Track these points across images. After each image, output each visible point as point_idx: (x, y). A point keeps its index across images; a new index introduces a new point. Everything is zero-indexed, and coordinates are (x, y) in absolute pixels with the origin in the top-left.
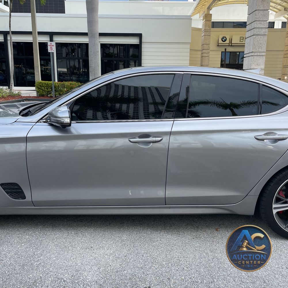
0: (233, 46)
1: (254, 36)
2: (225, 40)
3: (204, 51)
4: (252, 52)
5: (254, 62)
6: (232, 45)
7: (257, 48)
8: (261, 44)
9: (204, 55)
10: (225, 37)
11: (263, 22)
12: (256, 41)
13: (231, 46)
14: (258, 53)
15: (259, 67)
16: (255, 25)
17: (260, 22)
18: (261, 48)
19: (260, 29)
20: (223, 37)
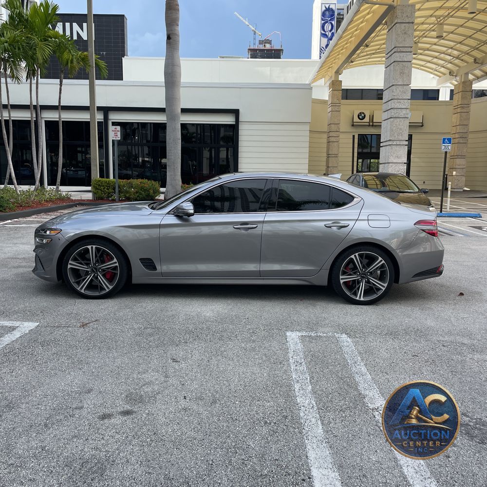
0: (376, 126)
1: (392, 119)
2: (362, 117)
3: (331, 134)
4: (390, 140)
5: (392, 154)
7: (396, 134)
8: (401, 129)
9: (332, 139)
10: (363, 113)
11: (403, 100)
12: (395, 125)
13: (373, 125)
14: (398, 142)
15: (400, 160)
16: (393, 104)
17: (399, 101)
18: (402, 135)
19: (400, 110)
20: (360, 113)
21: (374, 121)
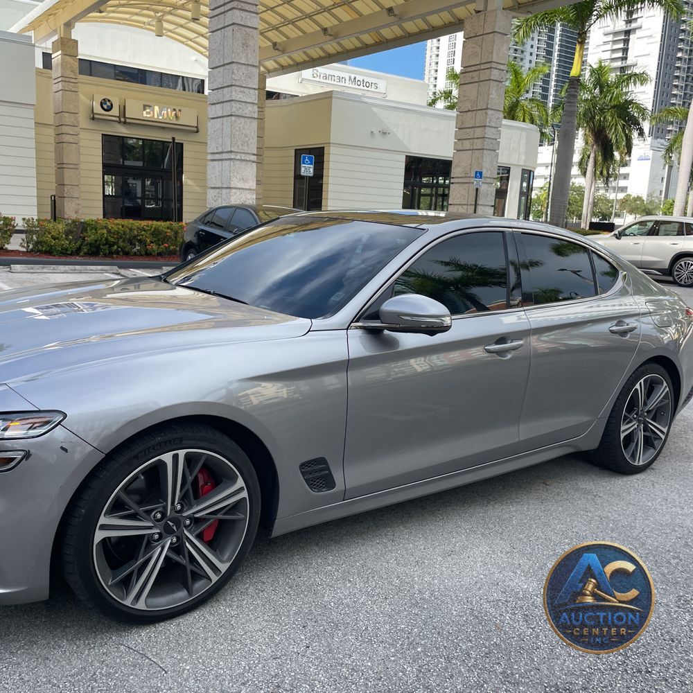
1: (233, 118)
2: (108, 106)
3: (65, 129)
4: (231, 152)
5: (235, 173)
6: (128, 120)
7: (239, 143)
8: (246, 135)
9: (66, 138)
10: (109, 101)
11: (248, 90)
12: (237, 128)
13: (125, 123)
14: (243, 155)
15: (246, 184)
16: (234, 93)
17: (242, 89)
18: (248, 145)
19: (243, 104)
20: (104, 100)
21: (127, 116)
